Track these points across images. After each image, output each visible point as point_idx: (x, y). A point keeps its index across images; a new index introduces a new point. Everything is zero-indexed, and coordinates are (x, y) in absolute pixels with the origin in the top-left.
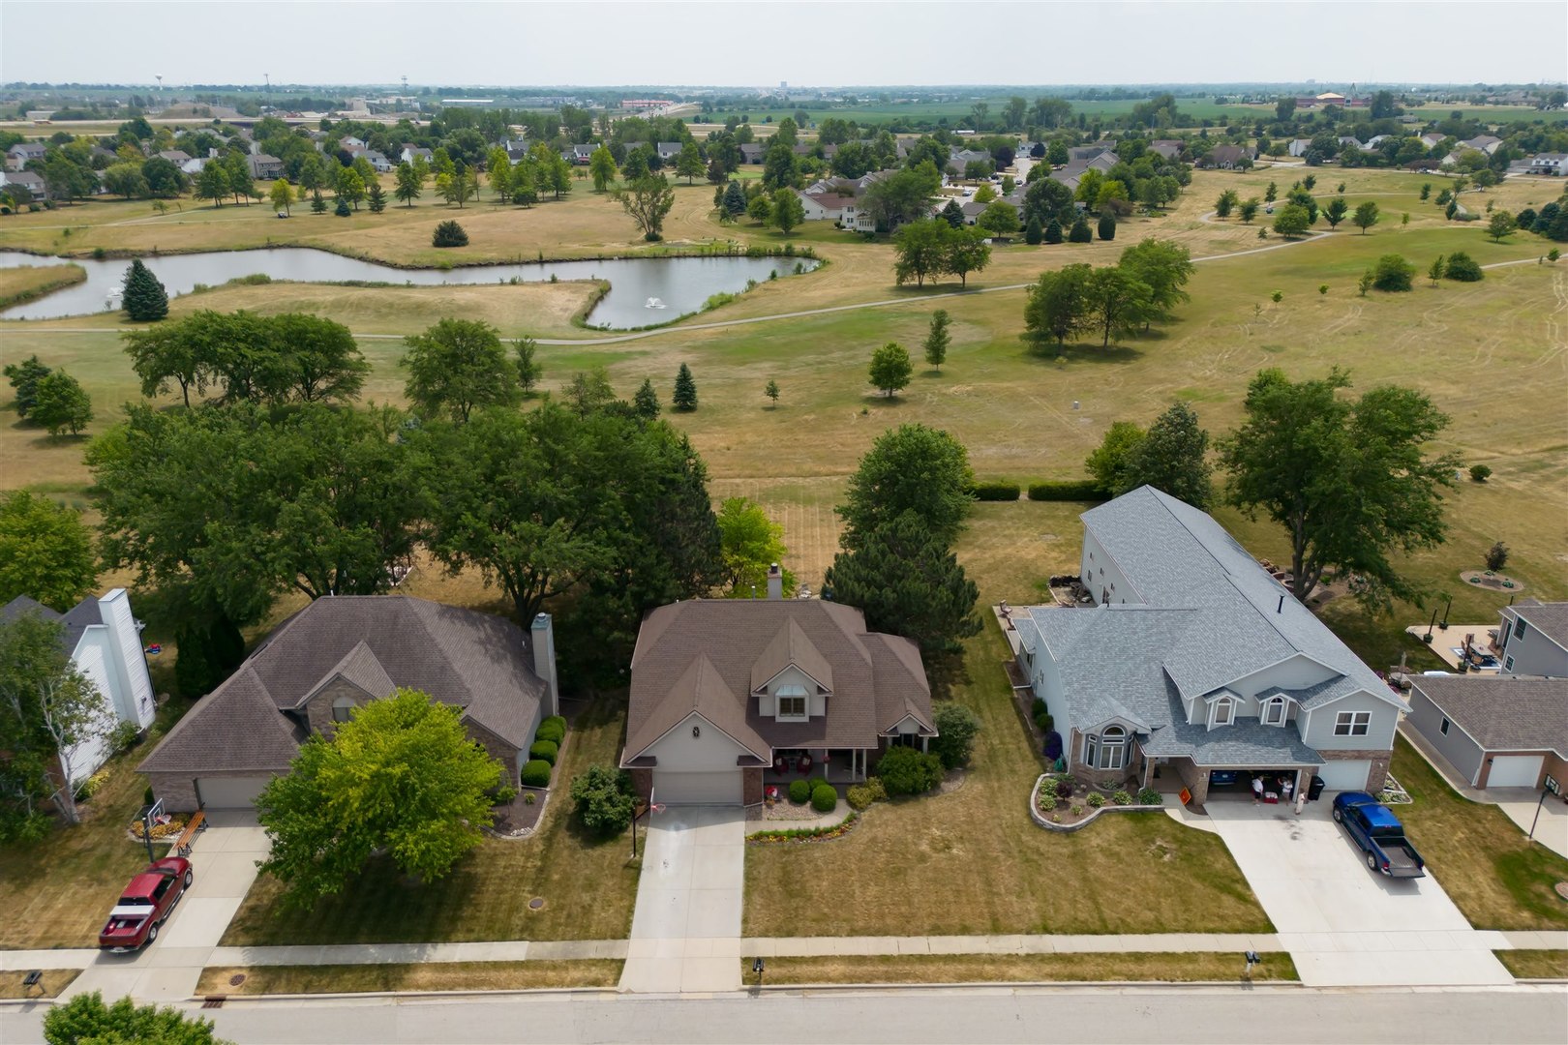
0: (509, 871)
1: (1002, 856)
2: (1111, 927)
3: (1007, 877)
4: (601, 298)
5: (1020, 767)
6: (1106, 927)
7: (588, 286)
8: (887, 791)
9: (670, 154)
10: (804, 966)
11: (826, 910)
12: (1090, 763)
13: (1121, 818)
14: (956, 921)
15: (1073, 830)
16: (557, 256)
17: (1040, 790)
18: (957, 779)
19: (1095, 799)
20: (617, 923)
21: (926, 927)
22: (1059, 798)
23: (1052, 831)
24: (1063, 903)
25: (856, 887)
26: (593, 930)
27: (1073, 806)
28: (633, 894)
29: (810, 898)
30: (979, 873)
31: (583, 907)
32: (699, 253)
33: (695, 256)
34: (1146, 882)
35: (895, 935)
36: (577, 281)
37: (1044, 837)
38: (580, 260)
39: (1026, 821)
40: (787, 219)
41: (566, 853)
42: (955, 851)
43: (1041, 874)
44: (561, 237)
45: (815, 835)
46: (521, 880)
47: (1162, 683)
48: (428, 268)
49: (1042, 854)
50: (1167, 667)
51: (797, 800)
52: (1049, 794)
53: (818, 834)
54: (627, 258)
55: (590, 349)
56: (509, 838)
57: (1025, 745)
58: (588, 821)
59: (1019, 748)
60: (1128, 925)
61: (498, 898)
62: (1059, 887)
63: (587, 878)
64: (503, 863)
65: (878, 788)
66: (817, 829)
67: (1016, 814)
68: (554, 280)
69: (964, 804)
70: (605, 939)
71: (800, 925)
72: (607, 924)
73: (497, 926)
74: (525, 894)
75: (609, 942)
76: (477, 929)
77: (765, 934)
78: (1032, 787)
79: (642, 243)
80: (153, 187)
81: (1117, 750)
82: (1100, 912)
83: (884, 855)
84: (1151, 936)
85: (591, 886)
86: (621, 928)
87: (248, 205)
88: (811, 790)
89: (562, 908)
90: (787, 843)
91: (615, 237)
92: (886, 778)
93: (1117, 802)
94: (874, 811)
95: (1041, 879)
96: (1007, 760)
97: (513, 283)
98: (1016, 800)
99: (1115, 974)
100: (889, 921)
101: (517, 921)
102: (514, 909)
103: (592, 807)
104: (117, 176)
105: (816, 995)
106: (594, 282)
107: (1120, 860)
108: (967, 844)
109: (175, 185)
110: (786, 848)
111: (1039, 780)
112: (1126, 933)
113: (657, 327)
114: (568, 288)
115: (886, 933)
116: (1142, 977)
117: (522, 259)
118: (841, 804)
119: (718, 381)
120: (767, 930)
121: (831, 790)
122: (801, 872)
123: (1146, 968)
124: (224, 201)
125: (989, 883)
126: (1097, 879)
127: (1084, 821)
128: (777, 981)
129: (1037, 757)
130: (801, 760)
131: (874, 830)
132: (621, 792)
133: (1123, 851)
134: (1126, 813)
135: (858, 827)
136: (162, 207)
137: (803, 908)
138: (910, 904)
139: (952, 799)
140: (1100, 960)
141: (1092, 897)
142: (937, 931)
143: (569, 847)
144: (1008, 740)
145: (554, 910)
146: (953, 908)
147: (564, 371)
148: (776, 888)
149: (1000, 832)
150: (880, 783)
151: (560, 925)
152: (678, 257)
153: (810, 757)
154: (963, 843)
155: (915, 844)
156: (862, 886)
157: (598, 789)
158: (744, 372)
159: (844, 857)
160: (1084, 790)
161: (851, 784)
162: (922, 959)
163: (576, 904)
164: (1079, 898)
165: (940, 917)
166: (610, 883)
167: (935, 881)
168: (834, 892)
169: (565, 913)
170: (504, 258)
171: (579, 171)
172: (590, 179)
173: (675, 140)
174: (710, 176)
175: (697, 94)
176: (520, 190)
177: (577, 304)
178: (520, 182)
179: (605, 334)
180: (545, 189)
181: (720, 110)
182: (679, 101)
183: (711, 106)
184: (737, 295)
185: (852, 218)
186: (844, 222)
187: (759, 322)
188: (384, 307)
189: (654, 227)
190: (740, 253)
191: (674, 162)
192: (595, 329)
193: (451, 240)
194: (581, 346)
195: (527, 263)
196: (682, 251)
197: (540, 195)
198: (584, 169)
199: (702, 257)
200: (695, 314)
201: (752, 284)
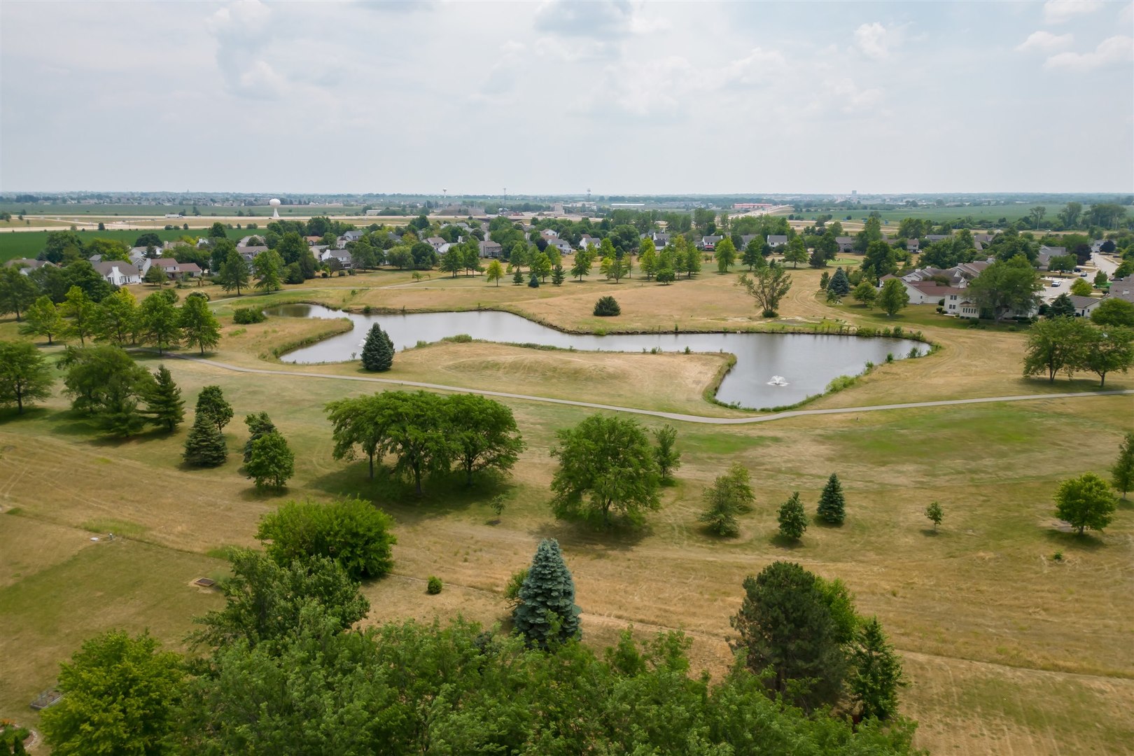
4: (728, 371)
7: (716, 358)
9: (777, 244)
16: (688, 329)
32: (812, 330)
33: (808, 333)
36: (708, 354)
38: (708, 333)
40: (893, 303)
48: (587, 334)
54: (747, 332)
55: (723, 430)
68: (687, 352)
79: (760, 318)
80: (416, 262)
87: (473, 276)
97: (654, 352)
104: (396, 254)
106: (722, 355)
109: (430, 261)
113: (785, 409)
114: (700, 359)
117: (661, 330)
124: (458, 274)
136: (418, 277)
152: (793, 333)
170: (647, 328)
171: (706, 256)
172: (715, 262)
173: (781, 233)
174: (812, 262)
175: (788, 199)
176: (663, 271)
177: (708, 377)
178: (663, 265)
179: (736, 413)
180: (680, 271)
181: (808, 211)
182: (775, 204)
183: (801, 207)
184: (857, 377)
185: (955, 305)
186: (946, 308)
187: (888, 411)
188: (549, 370)
189: (772, 306)
190: (851, 333)
191: (780, 250)
192: (726, 406)
193: (607, 311)
194: (714, 425)
195: (665, 333)
196: (797, 329)
197: (676, 274)
198: (709, 254)
199: (815, 334)
200: (820, 396)
201: (870, 366)
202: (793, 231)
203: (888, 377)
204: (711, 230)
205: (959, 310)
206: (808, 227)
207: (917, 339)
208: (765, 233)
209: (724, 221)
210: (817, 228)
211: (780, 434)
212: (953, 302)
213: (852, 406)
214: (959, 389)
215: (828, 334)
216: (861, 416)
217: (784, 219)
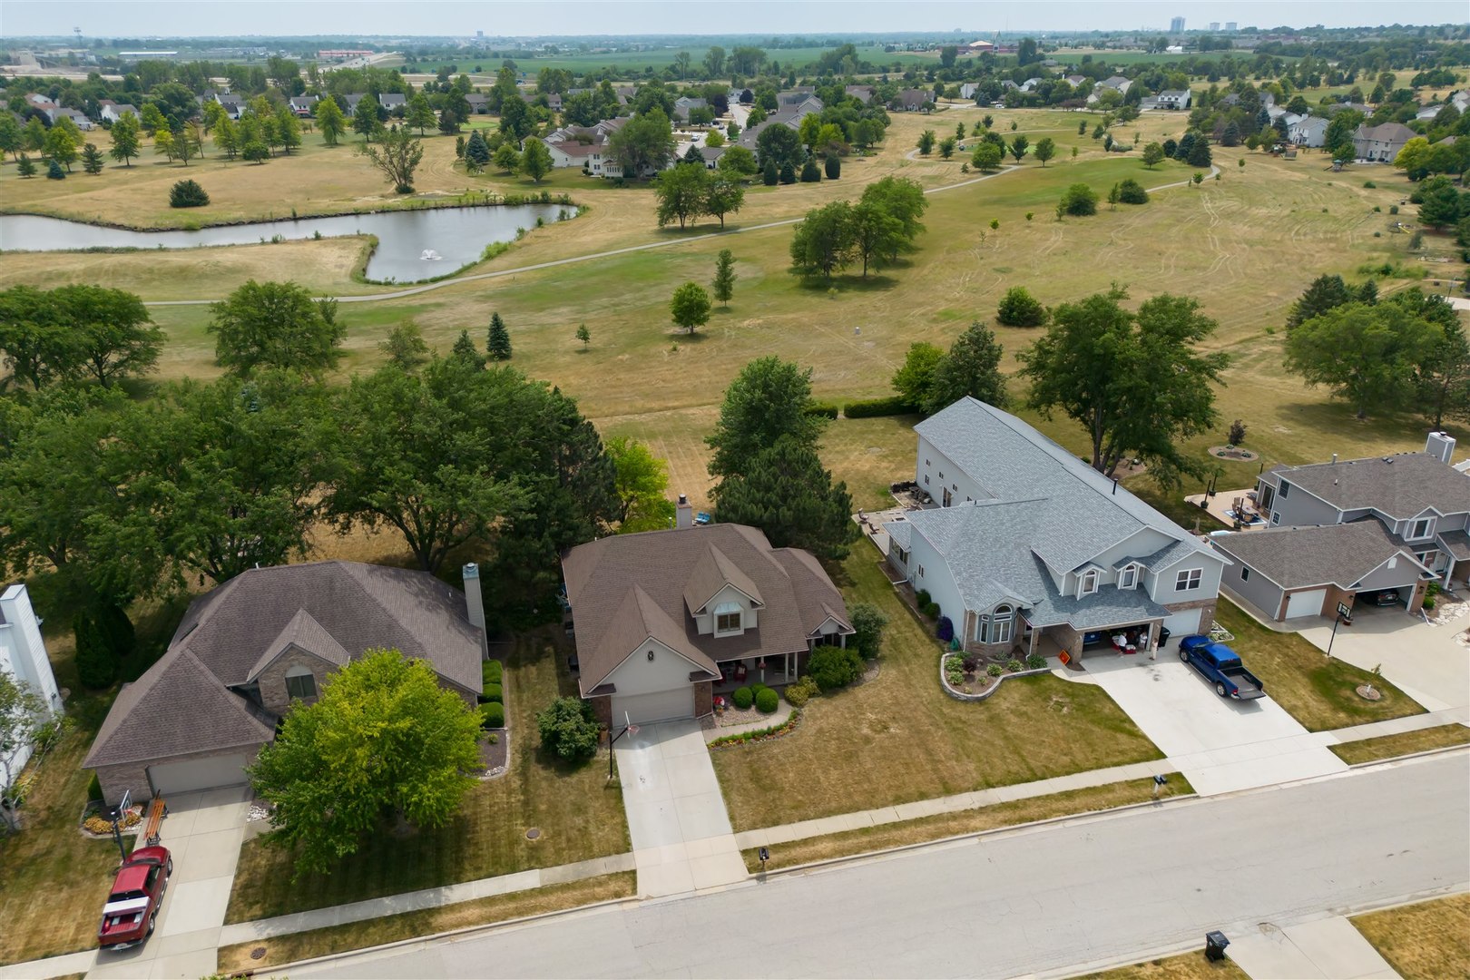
0: (496, 808)
1: (933, 729)
2: (1038, 774)
3: (942, 747)
4: (372, 253)
5: (922, 651)
6: (1035, 774)
7: (355, 241)
8: (819, 686)
9: (392, 107)
10: (798, 849)
11: (800, 798)
12: (983, 640)
13: (1019, 683)
15: (983, 698)
16: (310, 213)
17: (946, 668)
18: (873, 669)
19: (993, 669)
20: (617, 839)
21: (890, 798)
22: (965, 673)
23: (966, 701)
24: (996, 760)
25: (819, 774)
27: (978, 678)
28: (622, 811)
29: (782, 789)
30: (918, 745)
31: (579, 830)
32: (456, 203)
33: (453, 207)
35: (866, 809)
36: (343, 237)
37: (963, 707)
38: (336, 216)
40: (536, 167)
41: (544, 784)
42: (892, 730)
43: (969, 739)
44: (309, 194)
45: (769, 734)
46: (510, 815)
47: (1033, 564)
48: (174, 229)
49: (965, 722)
50: (1034, 549)
51: (743, 706)
52: (956, 670)
53: (771, 732)
54: (383, 211)
55: (382, 304)
56: (484, 779)
57: (919, 631)
58: (563, 752)
59: (915, 635)
60: (1051, 770)
61: (494, 835)
62: (987, 747)
63: (573, 804)
64: (488, 803)
65: (812, 685)
66: (768, 728)
68: (318, 237)
69: (886, 689)
70: (610, 855)
71: (782, 814)
72: (607, 842)
73: (503, 860)
74: (519, 827)
75: (615, 857)
76: (484, 866)
77: (754, 827)
78: (938, 666)
79: (394, 195)
81: (1006, 626)
82: (1027, 764)
83: (832, 742)
84: (1072, 776)
85: (579, 809)
86: (621, 843)
88: (755, 695)
89: (559, 834)
90: (746, 746)
91: (365, 191)
92: (817, 675)
93: (1013, 669)
94: (812, 706)
95: (971, 743)
96: (909, 647)
97: (275, 241)
98: (928, 679)
99: (1055, 811)
100: (856, 798)
101: (521, 852)
102: (514, 843)
103: (565, 738)
106: (360, 236)
107: (1029, 718)
108: (900, 723)
110: (747, 749)
111: (943, 659)
112: (1051, 777)
113: (442, 278)
114: (336, 244)
115: (858, 810)
117: (275, 217)
118: (782, 704)
119: (523, 328)
120: (754, 823)
121: (772, 693)
122: (767, 768)
123: (1077, 802)
125: (929, 753)
126: (1016, 737)
127: (991, 689)
128: (779, 866)
129: (933, 640)
130: (737, 670)
131: (818, 722)
132: (586, 720)
134: (1022, 678)
135: (803, 722)
137: (779, 799)
138: (870, 781)
139: (875, 686)
140: (1040, 802)
141: (1016, 751)
142: (900, 800)
143: (545, 779)
144: (904, 628)
145: (552, 837)
146: (907, 778)
147: (363, 328)
148: (749, 786)
149: (924, 709)
150: (812, 681)
151: (564, 850)
152: (436, 208)
153: (744, 666)
154: (896, 722)
155: (857, 729)
156: (823, 772)
157: (565, 721)
158: (544, 318)
159: (800, 750)
160: (982, 664)
161: (786, 685)
162: (896, 826)
163: (572, 828)
164: (1007, 754)
165: (899, 787)
166: (597, 805)
167: (884, 758)
168: (801, 781)
169: (564, 838)
170: (255, 216)
171: (303, 124)
172: (318, 133)
173: (395, 90)
174: (442, 127)
175: (394, 43)
176: (250, 145)
177: (351, 259)
178: (248, 137)
179: (391, 288)
180: (274, 144)
181: (424, 60)
182: (378, 51)
183: (416, 55)
184: (510, 243)
185: (599, 166)
186: (591, 169)
187: (542, 269)
188: (144, 272)
189: (405, 179)
190: (498, 202)
191: (399, 113)
192: (380, 284)
193: (190, 200)
194: (371, 301)
195: (281, 220)
196: (439, 203)
197: (270, 149)
198: (307, 122)
199: (460, 207)
200: (475, 264)
201: (521, 232)
202: (410, 89)
203: (540, 240)
204: (298, 88)
205: (603, 170)
206: (429, 83)
207: (565, 202)
208: (375, 91)
209: (313, 75)
210: (440, 84)
211: (442, 300)
212: (598, 162)
213: (507, 269)
214: (605, 243)
215: (474, 206)
216: (517, 276)
217: (395, 72)
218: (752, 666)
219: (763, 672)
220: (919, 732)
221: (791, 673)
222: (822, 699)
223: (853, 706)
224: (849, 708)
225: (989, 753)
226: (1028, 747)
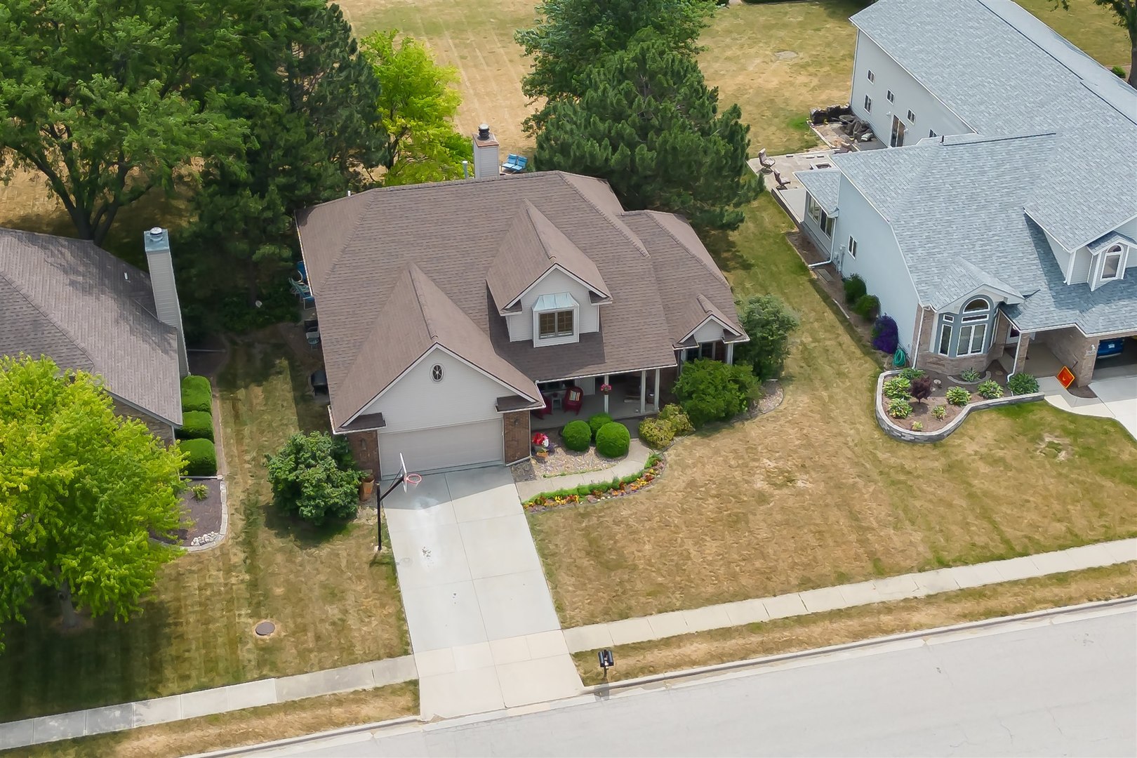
0: (208, 593)
1: (861, 482)
2: (1018, 548)
3: (875, 508)
5: (847, 367)
6: (1012, 549)
8: (691, 420)
10: (656, 652)
11: (660, 579)
12: (944, 351)
13: (994, 415)
14: (827, 569)
15: (940, 437)
17: (885, 393)
18: (774, 393)
19: (958, 395)
20: (387, 635)
21: (794, 582)
22: (914, 400)
23: (913, 442)
24: (954, 528)
25: (689, 544)
26: (358, 650)
27: (931, 408)
28: (397, 597)
29: (635, 568)
30: (838, 506)
31: (333, 624)
34: (1047, 490)
35: (757, 597)
37: (905, 451)
39: (876, 435)
41: (280, 558)
42: (800, 484)
43: (915, 497)
45: (615, 489)
46: (231, 601)
47: (1026, 235)
49: (909, 473)
50: (1031, 214)
51: (575, 447)
52: (901, 397)
53: (618, 486)
56: (190, 549)
57: (846, 339)
58: (306, 511)
59: (840, 345)
60: (1038, 543)
61: (207, 630)
62: (942, 509)
63: (324, 586)
64: (196, 584)
65: (681, 419)
66: (615, 480)
67: (861, 428)
69: (793, 423)
70: (379, 658)
71: (633, 602)
72: (375, 640)
73: (221, 665)
74: (243, 620)
75: (386, 662)
76: (194, 674)
77: (591, 620)
78: (873, 390)
81: (980, 329)
82: (1000, 533)
83: (711, 501)
84: (1068, 551)
85: (333, 595)
86: (395, 642)
88: (594, 432)
89: (304, 629)
90: (581, 505)
92: (689, 403)
93: (986, 395)
94: (680, 448)
95: (918, 504)
96: (830, 362)
98: (856, 409)
99: (1038, 602)
100: (744, 580)
101: (247, 654)
102: (236, 641)
103: (309, 491)
105: (681, 684)
107: (1008, 467)
108: (813, 473)
110: (582, 511)
111: (880, 380)
112: (1037, 552)
115: (746, 597)
116: (1070, 600)
118: (635, 444)
120: (592, 615)
121: (622, 429)
122: (612, 537)
123: (1073, 589)
125: (854, 516)
126: (986, 494)
127: (951, 425)
128: (627, 675)
129: (866, 353)
130: (568, 394)
131: (689, 472)
132: (342, 466)
133: (1006, 454)
134: (999, 408)
135: (667, 471)
137: (629, 581)
138: (764, 556)
139: (776, 419)
140: (1016, 589)
141: (986, 515)
142: (807, 584)
143: (281, 550)
144: (822, 335)
145: (293, 634)
146: (820, 553)
148: (586, 562)
149: (849, 453)
150: (681, 412)
151: (311, 651)
153: (578, 390)
154: (807, 473)
155: (747, 482)
156: (696, 544)
157: (309, 466)
159: (661, 512)
160: (939, 386)
161: (641, 418)
162: (800, 620)
163: (322, 621)
164: (971, 519)
165: (806, 566)
166: (360, 588)
167: (787, 523)
168: (662, 556)
169: (310, 635)
218: (590, 390)
219: (606, 397)
220: (839, 486)
221: (649, 401)
222: (694, 438)
223: (741, 448)
224: (735, 451)
225: (943, 518)
226: (1004, 509)
